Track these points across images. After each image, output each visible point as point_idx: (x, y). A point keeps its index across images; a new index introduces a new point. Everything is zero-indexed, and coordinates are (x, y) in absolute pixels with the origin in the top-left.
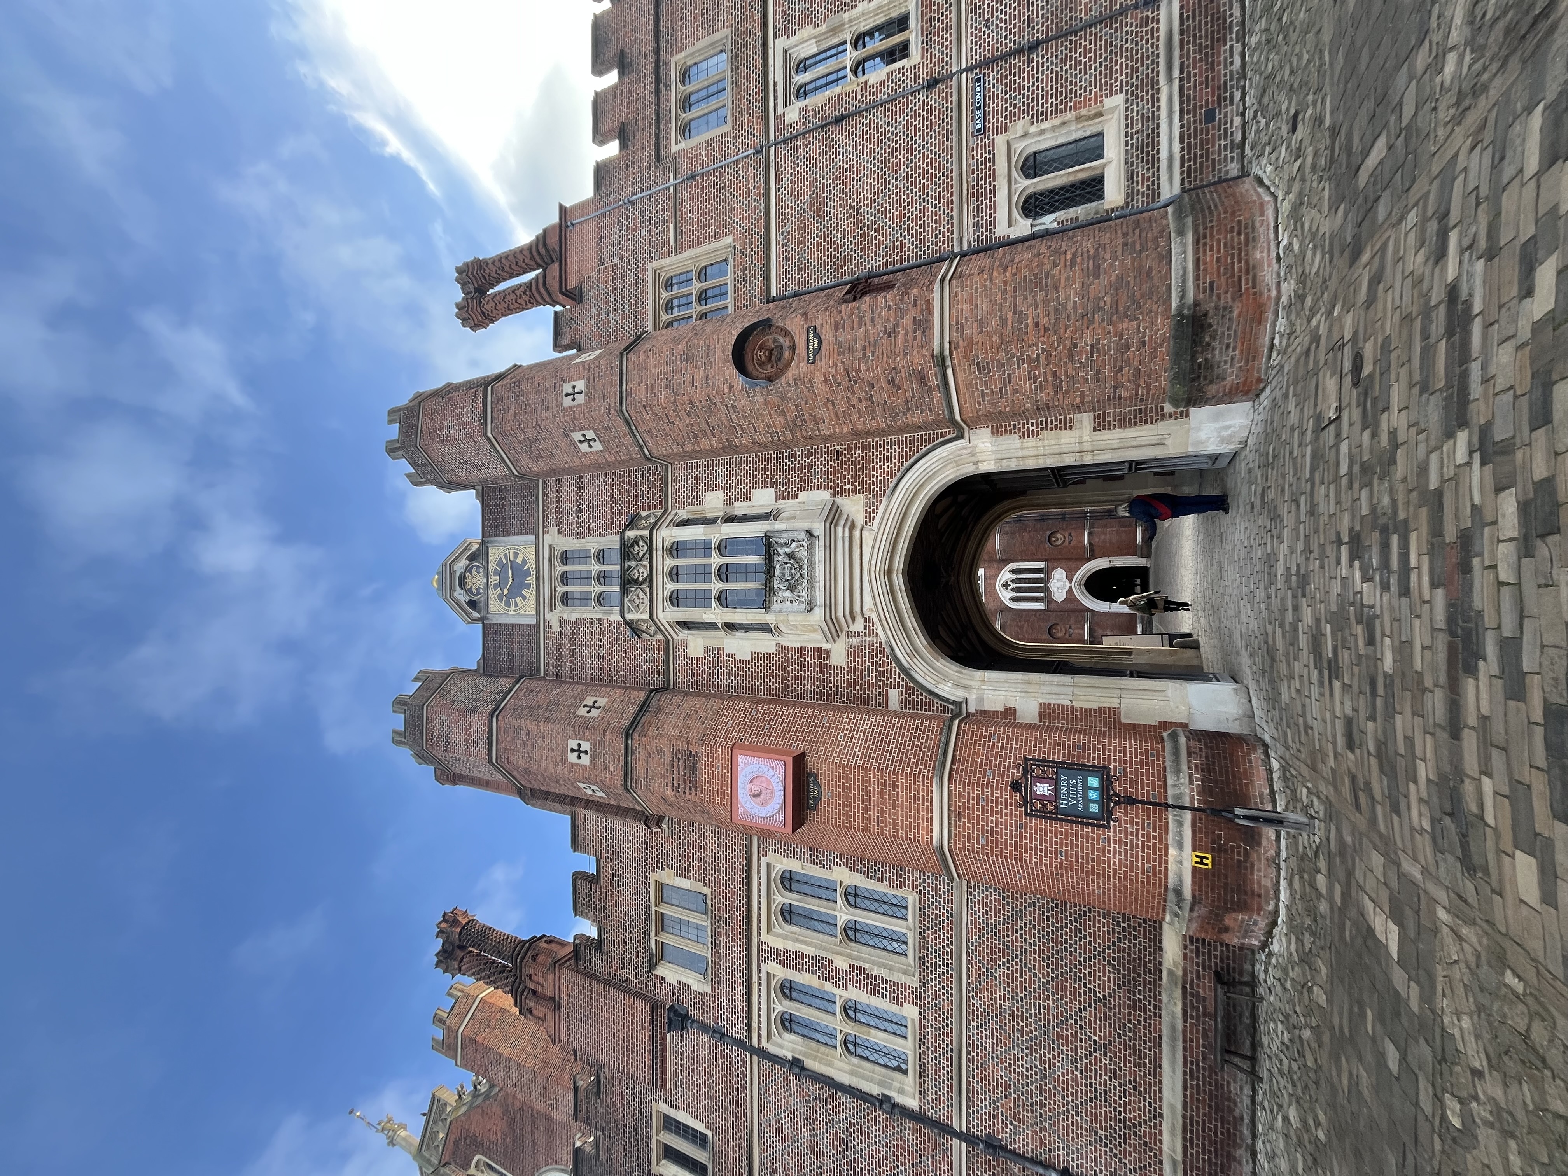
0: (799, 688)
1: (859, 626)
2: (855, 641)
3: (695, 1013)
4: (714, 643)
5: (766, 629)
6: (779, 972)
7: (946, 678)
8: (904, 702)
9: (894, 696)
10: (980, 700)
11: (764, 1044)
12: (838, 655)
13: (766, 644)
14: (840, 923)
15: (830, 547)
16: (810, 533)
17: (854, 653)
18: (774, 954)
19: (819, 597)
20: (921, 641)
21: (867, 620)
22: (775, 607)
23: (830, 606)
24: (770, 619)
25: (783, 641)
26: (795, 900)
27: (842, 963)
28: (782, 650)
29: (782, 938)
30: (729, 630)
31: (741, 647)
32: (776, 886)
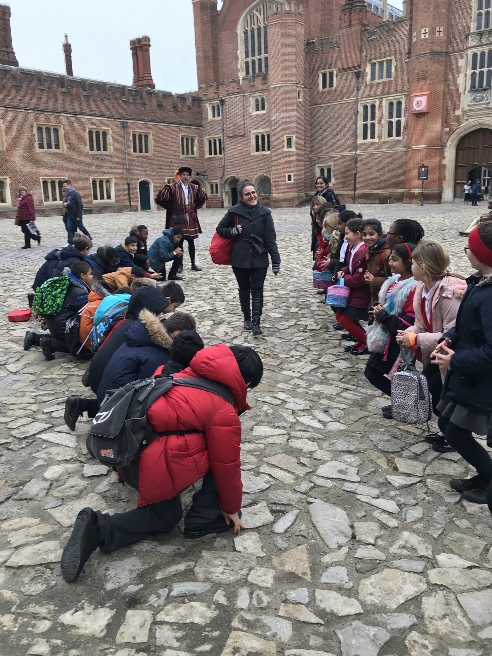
0: (449, 102)
1: (465, 118)
2: (461, 117)
3: (361, 80)
4: (462, 70)
5: (465, 90)
6: (377, 104)
7: (452, 142)
8: (446, 133)
9: (447, 130)
10: (447, 151)
11: (360, 102)
13: (461, 89)
14: (392, 120)
15: (485, 109)
16: (489, 103)
17: (458, 117)
18: (381, 102)
19: (472, 108)
20: (462, 135)
21: (467, 120)
22: (470, 94)
23: (469, 111)
24: (467, 92)
25: (462, 95)
26: (395, 106)
27: (383, 122)
28: (460, 94)
29: (385, 104)
30: (466, 75)
31: (461, 80)
32: (397, 100)
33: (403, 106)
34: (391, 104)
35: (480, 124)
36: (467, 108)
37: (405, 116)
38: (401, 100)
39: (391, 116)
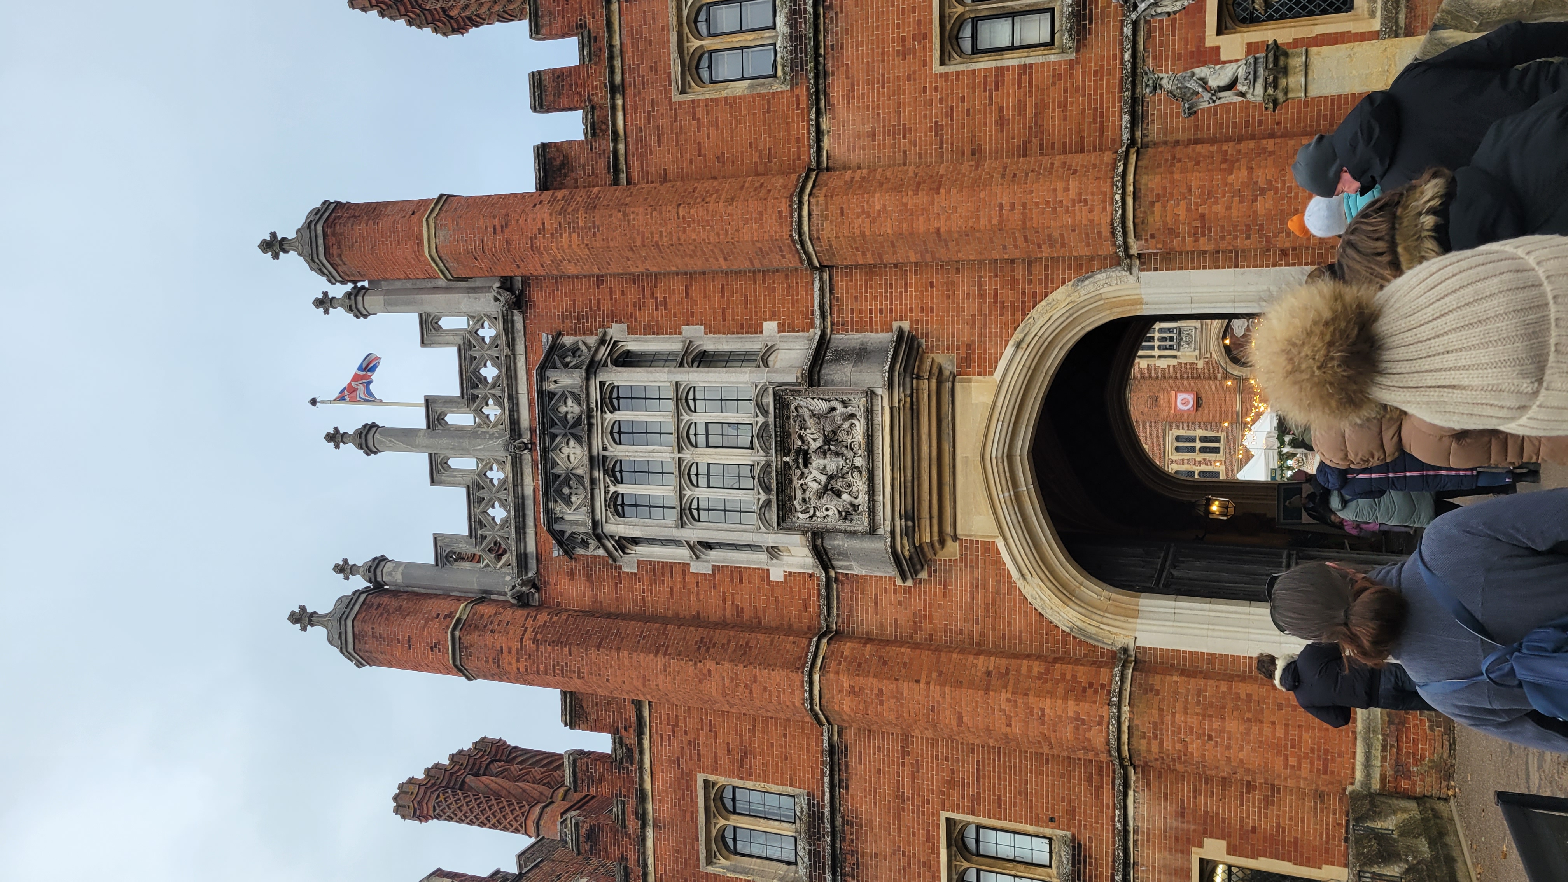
0: (1186, 375)
1: (1208, 355)
2: (1207, 360)
5: (1175, 357)
7: (1236, 370)
12: (1200, 364)
13: (1173, 362)
14: (1197, 449)
15: (1201, 332)
16: (1195, 328)
17: (1206, 363)
18: (1174, 462)
19: (1198, 346)
21: (1211, 354)
22: (1182, 350)
23: (1201, 349)
24: (1178, 354)
25: (1180, 361)
26: (1180, 444)
27: (1199, 459)
28: (1179, 363)
29: (1177, 456)
30: (1160, 357)
31: (1163, 363)
32: (1174, 441)
33: (1182, 432)
34: (1178, 449)
35: (1218, 339)
36: (1197, 353)
37: (1195, 430)
38: (1174, 437)
39: (1192, 450)
